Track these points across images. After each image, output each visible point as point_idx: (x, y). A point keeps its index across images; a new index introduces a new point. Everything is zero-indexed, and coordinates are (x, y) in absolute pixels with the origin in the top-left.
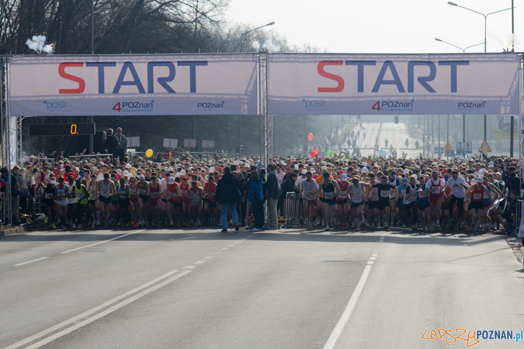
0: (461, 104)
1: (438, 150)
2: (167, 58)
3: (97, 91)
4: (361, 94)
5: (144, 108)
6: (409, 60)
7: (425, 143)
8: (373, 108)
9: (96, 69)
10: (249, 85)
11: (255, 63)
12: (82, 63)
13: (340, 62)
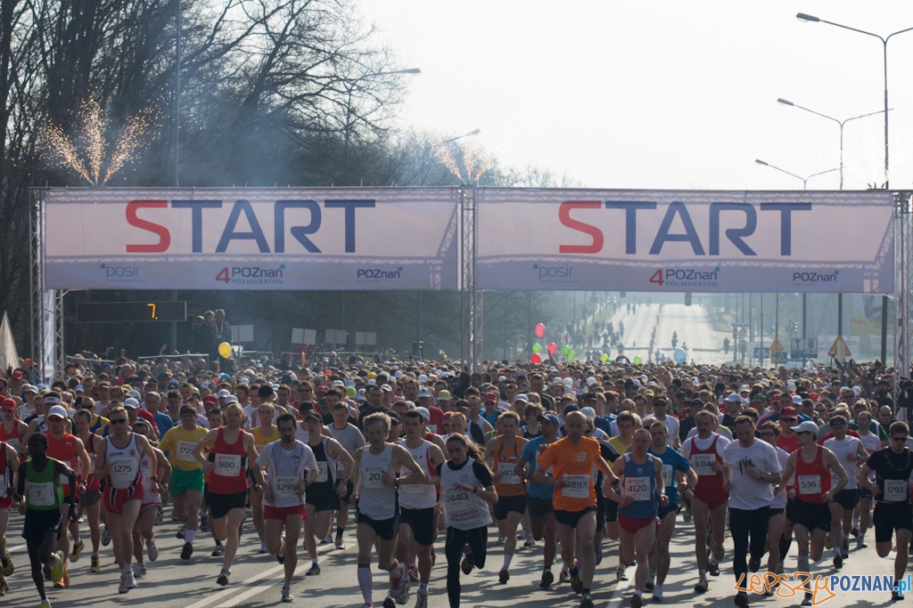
0: (798, 275)
1: (760, 352)
2: (308, 195)
3: (189, 250)
4: (631, 256)
5: (268, 278)
6: (712, 200)
7: (738, 340)
8: (651, 281)
9: (188, 212)
10: (443, 241)
11: (454, 204)
12: (166, 202)
13: (596, 204)
